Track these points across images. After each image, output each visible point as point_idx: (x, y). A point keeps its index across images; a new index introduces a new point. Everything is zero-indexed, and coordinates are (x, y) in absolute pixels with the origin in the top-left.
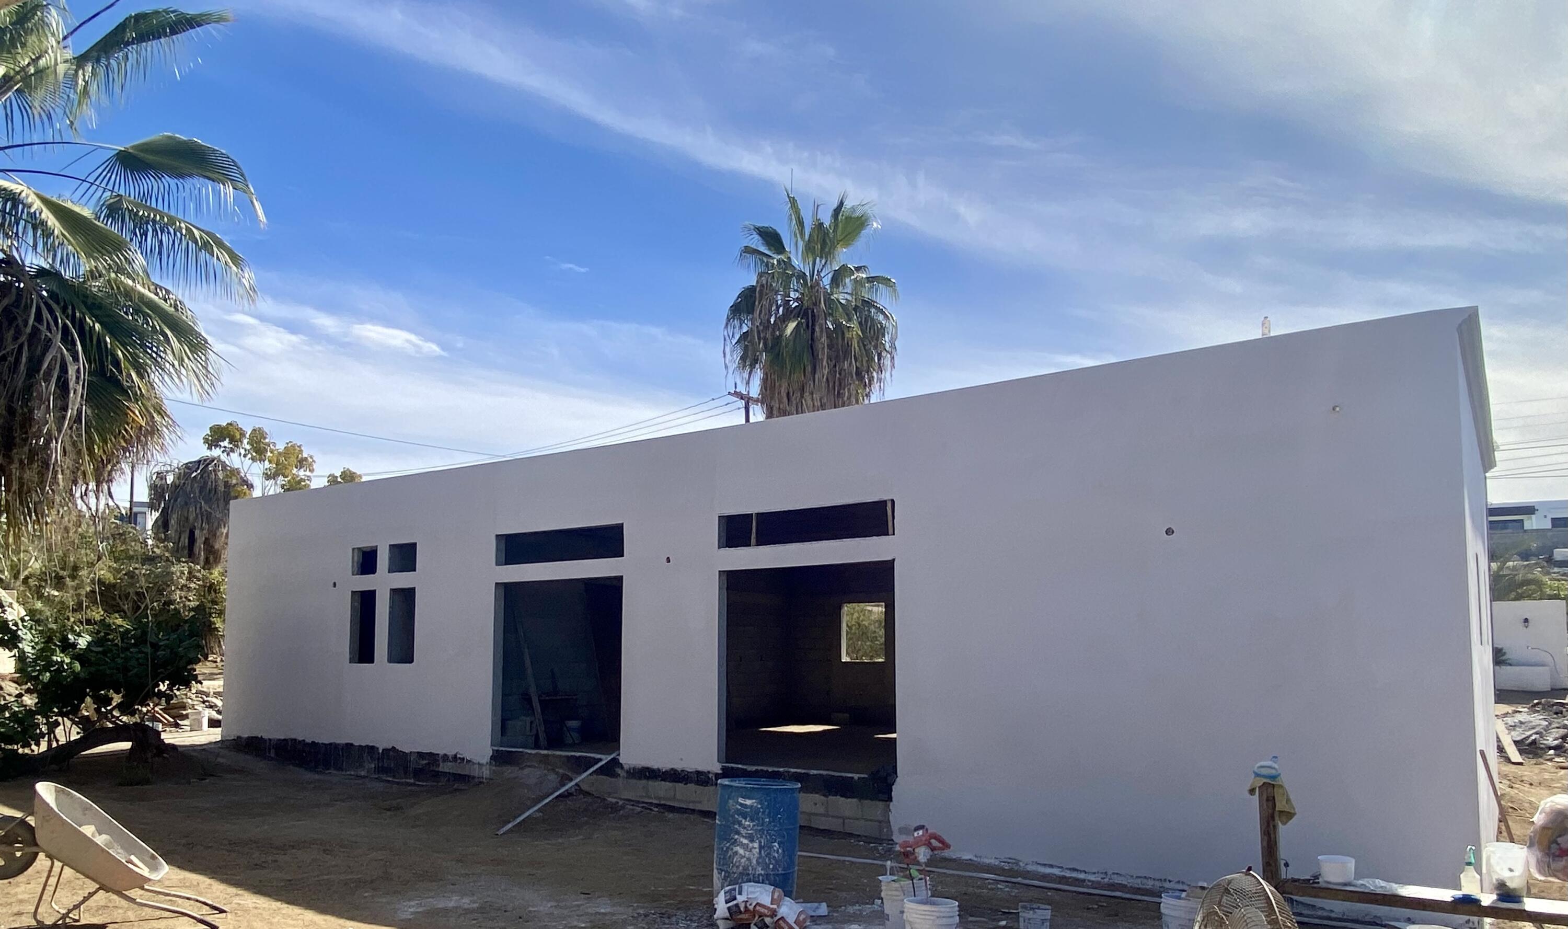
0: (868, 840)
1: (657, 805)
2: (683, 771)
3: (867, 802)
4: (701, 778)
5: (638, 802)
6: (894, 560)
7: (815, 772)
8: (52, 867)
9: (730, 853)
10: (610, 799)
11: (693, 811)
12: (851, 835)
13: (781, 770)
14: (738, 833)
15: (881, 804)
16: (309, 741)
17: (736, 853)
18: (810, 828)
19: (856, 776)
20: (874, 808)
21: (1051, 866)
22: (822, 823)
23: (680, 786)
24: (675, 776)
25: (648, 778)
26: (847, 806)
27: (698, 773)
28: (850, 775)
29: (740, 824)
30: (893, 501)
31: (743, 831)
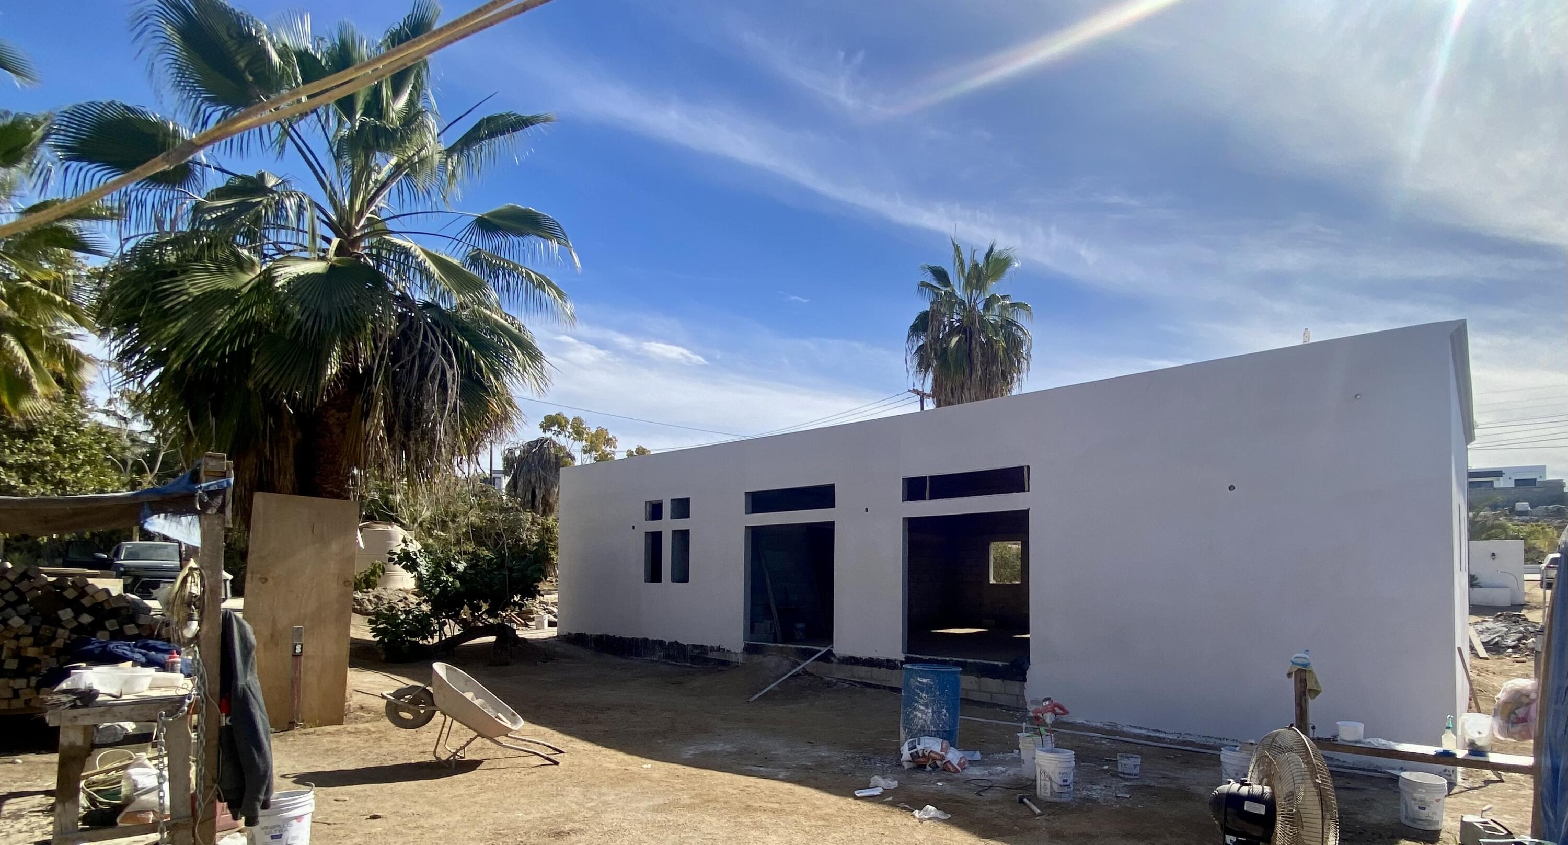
0: (1009, 708)
1: (859, 683)
2: (877, 659)
3: (1007, 682)
4: (890, 665)
5: (846, 680)
6: (1028, 510)
7: (971, 661)
8: (445, 721)
9: (912, 716)
10: (826, 678)
11: (885, 687)
12: (997, 705)
13: (947, 659)
14: (917, 702)
15: (1018, 684)
16: (618, 636)
17: (916, 716)
18: (968, 700)
19: (1000, 664)
20: (1012, 686)
21: (1141, 728)
22: (976, 697)
23: (875, 669)
24: (871, 663)
25: (852, 664)
26: (993, 684)
27: (888, 661)
28: (996, 663)
29: (918, 695)
30: (1028, 467)
31: (921, 701)
